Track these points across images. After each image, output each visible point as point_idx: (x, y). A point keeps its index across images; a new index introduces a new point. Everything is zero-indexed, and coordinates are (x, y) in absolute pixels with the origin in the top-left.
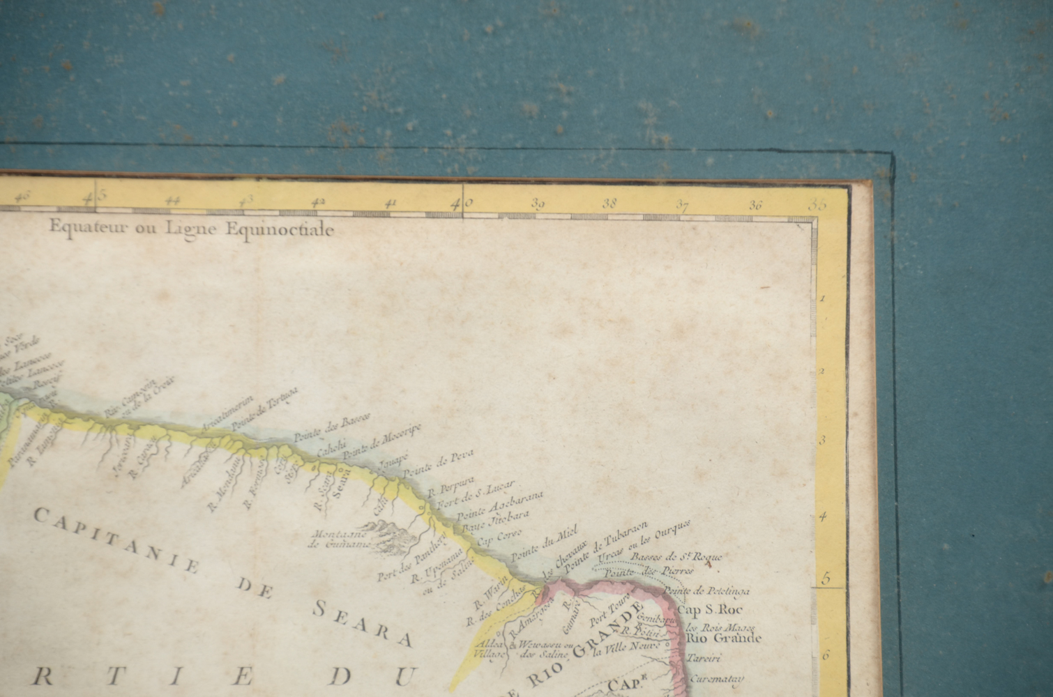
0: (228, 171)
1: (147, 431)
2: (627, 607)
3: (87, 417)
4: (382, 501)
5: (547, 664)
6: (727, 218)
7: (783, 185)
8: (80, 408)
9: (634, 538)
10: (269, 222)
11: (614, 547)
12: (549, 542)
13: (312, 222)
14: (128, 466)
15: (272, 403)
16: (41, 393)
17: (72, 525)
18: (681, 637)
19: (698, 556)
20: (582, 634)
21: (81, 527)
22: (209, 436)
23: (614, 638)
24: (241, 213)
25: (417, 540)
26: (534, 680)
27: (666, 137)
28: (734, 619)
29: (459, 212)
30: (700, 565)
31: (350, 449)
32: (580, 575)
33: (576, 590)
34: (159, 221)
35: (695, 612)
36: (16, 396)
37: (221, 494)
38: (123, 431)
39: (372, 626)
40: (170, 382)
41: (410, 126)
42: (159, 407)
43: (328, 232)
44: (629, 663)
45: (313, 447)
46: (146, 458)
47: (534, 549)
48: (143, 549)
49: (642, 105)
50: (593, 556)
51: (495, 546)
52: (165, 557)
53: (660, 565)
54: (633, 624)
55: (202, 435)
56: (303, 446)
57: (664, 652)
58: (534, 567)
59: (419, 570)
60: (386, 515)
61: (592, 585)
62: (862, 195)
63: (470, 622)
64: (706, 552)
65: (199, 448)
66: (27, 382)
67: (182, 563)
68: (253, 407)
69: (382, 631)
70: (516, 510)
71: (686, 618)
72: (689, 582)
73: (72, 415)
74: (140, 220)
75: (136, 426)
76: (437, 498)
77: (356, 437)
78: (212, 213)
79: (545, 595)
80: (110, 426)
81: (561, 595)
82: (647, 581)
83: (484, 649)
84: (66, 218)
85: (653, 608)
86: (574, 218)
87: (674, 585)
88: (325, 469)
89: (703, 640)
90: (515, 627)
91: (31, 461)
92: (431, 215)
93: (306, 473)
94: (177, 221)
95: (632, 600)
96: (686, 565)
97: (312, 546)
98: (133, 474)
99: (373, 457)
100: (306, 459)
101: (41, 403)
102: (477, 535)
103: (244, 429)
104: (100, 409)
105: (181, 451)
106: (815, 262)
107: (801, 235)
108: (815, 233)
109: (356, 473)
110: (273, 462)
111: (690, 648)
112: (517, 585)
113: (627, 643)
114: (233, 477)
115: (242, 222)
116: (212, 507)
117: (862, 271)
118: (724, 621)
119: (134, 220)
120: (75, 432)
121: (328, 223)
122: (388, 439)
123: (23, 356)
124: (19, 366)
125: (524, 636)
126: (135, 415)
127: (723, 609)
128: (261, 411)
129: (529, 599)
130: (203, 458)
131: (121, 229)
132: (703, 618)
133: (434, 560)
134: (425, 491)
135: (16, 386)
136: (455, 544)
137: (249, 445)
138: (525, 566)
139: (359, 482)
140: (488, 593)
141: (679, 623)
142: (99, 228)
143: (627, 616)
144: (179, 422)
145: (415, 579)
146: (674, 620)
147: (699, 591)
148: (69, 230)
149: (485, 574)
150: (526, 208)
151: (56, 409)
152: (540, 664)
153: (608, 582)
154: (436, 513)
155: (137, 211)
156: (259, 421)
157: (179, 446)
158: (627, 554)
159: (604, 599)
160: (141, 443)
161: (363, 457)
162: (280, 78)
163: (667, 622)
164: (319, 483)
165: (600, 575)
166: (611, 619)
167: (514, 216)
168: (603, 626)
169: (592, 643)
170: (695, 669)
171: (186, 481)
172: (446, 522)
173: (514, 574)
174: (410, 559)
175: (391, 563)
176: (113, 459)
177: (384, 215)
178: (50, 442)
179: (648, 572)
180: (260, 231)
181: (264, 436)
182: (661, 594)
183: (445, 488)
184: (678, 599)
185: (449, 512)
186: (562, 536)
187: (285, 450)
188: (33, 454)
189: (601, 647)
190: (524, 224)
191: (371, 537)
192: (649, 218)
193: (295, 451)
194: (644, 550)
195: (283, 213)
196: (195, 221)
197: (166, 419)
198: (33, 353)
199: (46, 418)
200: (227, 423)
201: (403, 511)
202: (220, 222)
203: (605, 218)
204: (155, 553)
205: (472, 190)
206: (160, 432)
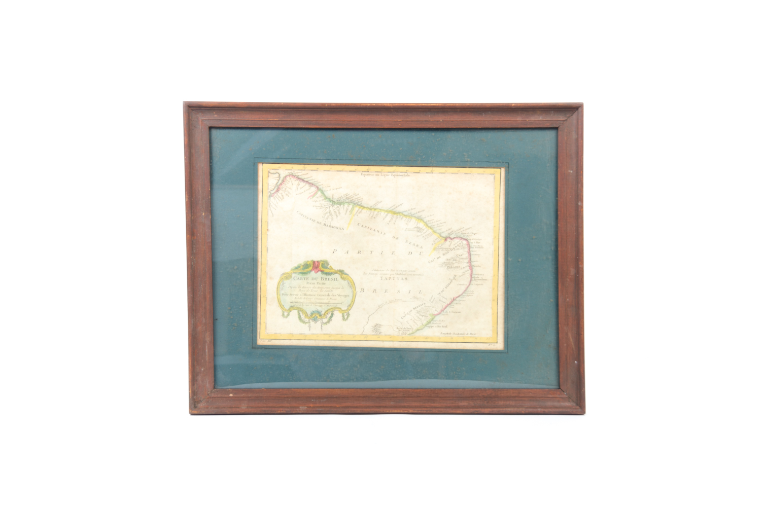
0: (391, 165)
1: (377, 210)
2: (460, 242)
3: (367, 208)
4: (418, 223)
5: (446, 252)
6: (479, 174)
7: (489, 168)
8: (366, 206)
9: (462, 230)
10: (399, 174)
11: (458, 231)
12: (447, 231)
13: (406, 174)
14: (374, 216)
15: (399, 206)
16: (359, 203)
17: (364, 226)
18: (469, 247)
19: (473, 233)
20: (452, 247)
21: (366, 227)
22: (388, 211)
23: (458, 247)
24: (394, 172)
25: (424, 230)
26: (444, 254)
27: (469, 159)
28: (479, 244)
29: (432, 173)
30: (473, 235)
31: (412, 214)
32: (452, 236)
33: (451, 239)
34: (379, 174)
35: (472, 243)
36: (355, 204)
37: (390, 221)
38: (373, 210)
39: (416, 245)
40: (381, 202)
41: (423, 157)
42: (379, 206)
43: (409, 176)
44: (460, 252)
45: (406, 213)
46: (377, 215)
47: (444, 232)
48: (376, 231)
49: (465, 154)
50: (454, 233)
51: (437, 231)
52: (380, 232)
53: (466, 235)
54: (461, 245)
55: (387, 211)
56: (404, 213)
57: (467, 250)
58: (444, 235)
59: (424, 235)
60: (418, 226)
61: (454, 238)
62: (503, 170)
63: (433, 244)
64: (474, 232)
65: (386, 213)
66: (357, 202)
67: (383, 233)
68: (395, 206)
69: (417, 246)
70: (441, 225)
71: (470, 244)
72: (471, 238)
73: (364, 207)
74: (376, 173)
75: (375, 209)
76: (427, 223)
77: (413, 212)
78: (389, 172)
79: (446, 240)
80: (371, 209)
81: (449, 240)
82: (464, 237)
83: (435, 249)
84: (364, 173)
85: (465, 242)
86: (452, 173)
87: (468, 238)
88: (408, 217)
89: (473, 248)
90: (440, 245)
91: (357, 215)
92: (427, 173)
93: (404, 218)
94: (383, 174)
95: (461, 241)
96: (471, 235)
97: (405, 231)
98: (375, 218)
99: (416, 215)
100: (405, 215)
101: (359, 205)
102: (434, 229)
103: (394, 210)
104: (369, 206)
105: (383, 214)
106: (494, 182)
107: (492, 177)
108: (495, 176)
109: (413, 218)
110: (399, 216)
111: (471, 249)
112: (441, 238)
113: (460, 248)
114: (392, 219)
115: (394, 174)
116: (388, 224)
117: (503, 183)
118: (477, 244)
119: (375, 174)
120: (365, 210)
121: (409, 174)
122: (419, 212)
123: (356, 197)
124: (355, 199)
125: (442, 247)
126: (375, 207)
127: (477, 243)
128: (397, 207)
129: (443, 241)
130: (387, 215)
131: (373, 175)
132: (473, 244)
133: (427, 233)
134: (425, 221)
135: (355, 202)
136: (430, 231)
137: (395, 213)
138: (443, 235)
139: (414, 220)
140: (436, 239)
141: (469, 245)
142: (369, 175)
143: (460, 244)
144: (383, 209)
145: (423, 237)
146: (468, 244)
147: (473, 239)
148: (364, 175)
149: (435, 236)
150: (444, 172)
151: (361, 206)
152: (445, 252)
153: (457, 238)
154: (427, 225)
155: (376, 172)
156: (396, 209)
157: (383, 213)
158: (460, 233)
159: (456, 241)
160: (376, 212)
161: (414, 215)
162: (401, 149)
163: (467, 245)
164: (407, 220)
165: (455, 236)
166: (457, 244)
167: (442, 173)
168: (456, 245)
169: (454, 248)
170: (472, 253)
171: (384, 219)
172: (429, 227)
173: (441, 236)
174: (422, 233)
175: (419, 234)
176: (371, 215)
177: (419, 173)
178: (361, 212)
179: (464, 236)
180: (397, 176)
181: (397, 212)
182: (466, 240)
183: (429, 221)
184: (469, 241)
185: (429, 225)
186: (449, 230)
187: (401, 214)
188: (358, 214)
189: (455, 249)
190: (443, 174)
191: (416, 229)
192: (465, 174)
193: (403, 214)
194: (464, 232)
195: (401, 172)
196: (386, 174)
197: (380, 208)
198: (358, 196)
199: (360, 208)
200: (391, 209)
201: (421, 225)
202: (390, 174)
203: (457, 173)
204: (378, 231)
205: (434, 168)
206: (379, 210)
